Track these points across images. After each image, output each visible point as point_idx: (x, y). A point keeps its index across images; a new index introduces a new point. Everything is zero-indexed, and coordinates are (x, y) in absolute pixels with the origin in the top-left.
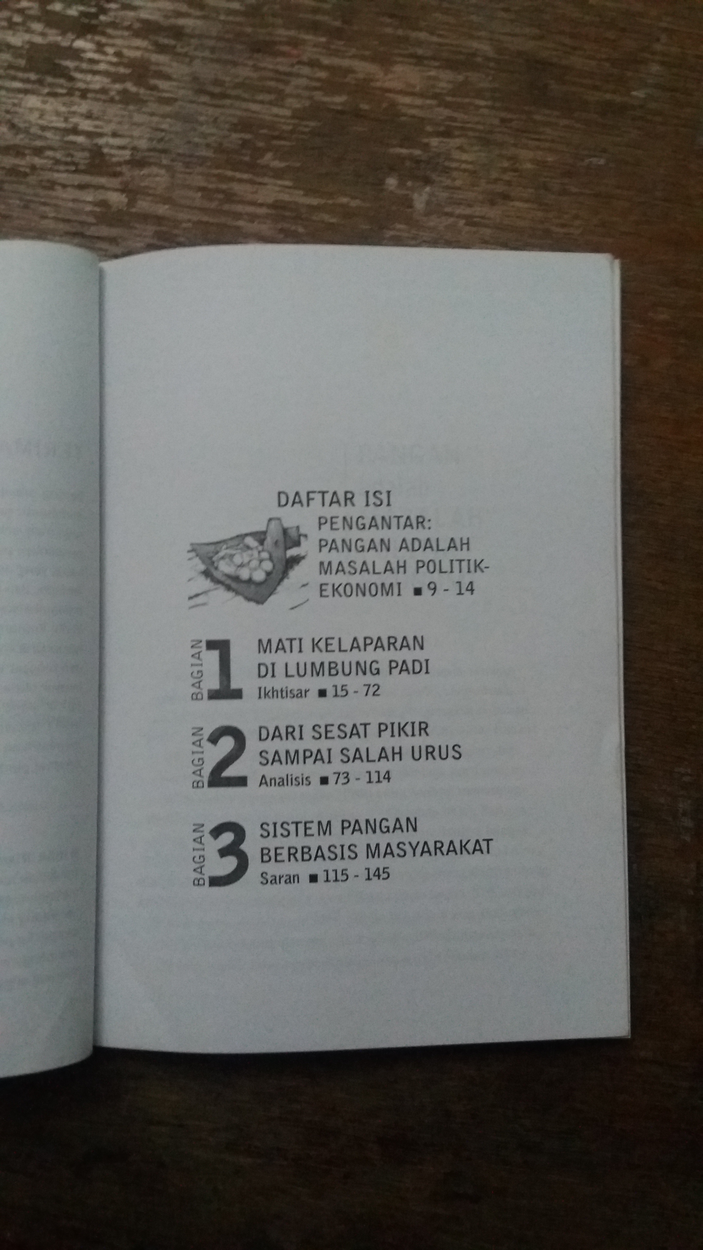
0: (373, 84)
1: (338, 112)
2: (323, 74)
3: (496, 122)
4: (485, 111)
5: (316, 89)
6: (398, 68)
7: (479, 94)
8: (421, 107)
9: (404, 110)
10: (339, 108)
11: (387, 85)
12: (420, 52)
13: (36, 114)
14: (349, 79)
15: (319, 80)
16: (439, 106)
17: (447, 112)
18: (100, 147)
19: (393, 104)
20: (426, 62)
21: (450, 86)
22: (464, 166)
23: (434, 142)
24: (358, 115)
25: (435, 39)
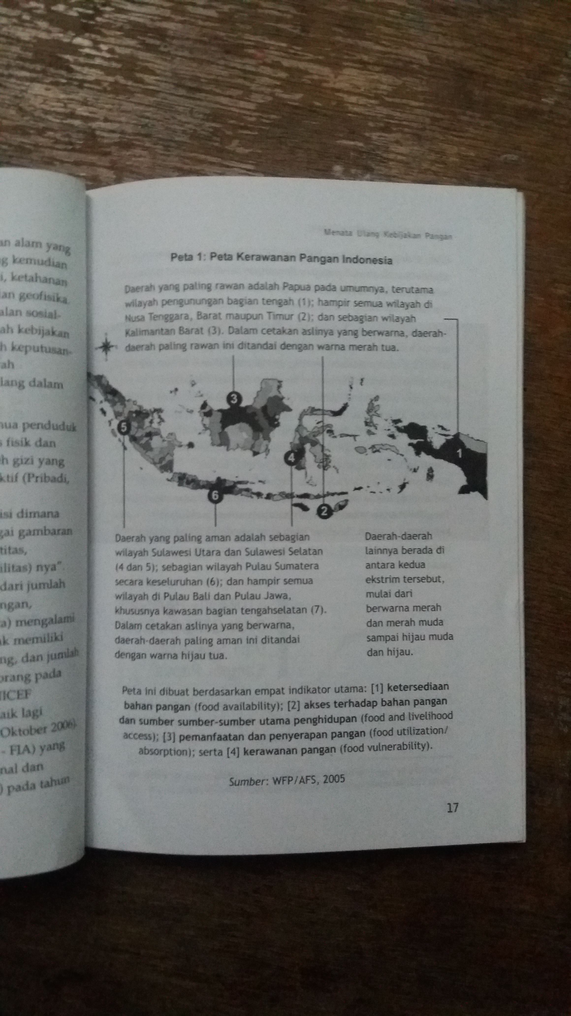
0: (325, 85)
1: (296, 107)
2: (283, 75)
3: (428, 121)
4: (419, 111)
5: (276, 86)
6: (347, 71)
7: (414, 96)
8: (364, 106)
9: (350, 108)
10: (296, 104)
11: (338, 86)
12: (365, 58)
13: (40, 100)
14: (306, 79)
15: (278, 79)
16: (379, 105)
17: (385, 111)
18: (94, 130)
19: (341, 102)
20: (370, 67)
21: (390, 89)
22: (399, 157)
23: (375, 136)
24: (313, 111)
25: (378, 48)
